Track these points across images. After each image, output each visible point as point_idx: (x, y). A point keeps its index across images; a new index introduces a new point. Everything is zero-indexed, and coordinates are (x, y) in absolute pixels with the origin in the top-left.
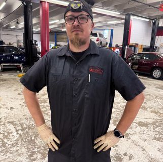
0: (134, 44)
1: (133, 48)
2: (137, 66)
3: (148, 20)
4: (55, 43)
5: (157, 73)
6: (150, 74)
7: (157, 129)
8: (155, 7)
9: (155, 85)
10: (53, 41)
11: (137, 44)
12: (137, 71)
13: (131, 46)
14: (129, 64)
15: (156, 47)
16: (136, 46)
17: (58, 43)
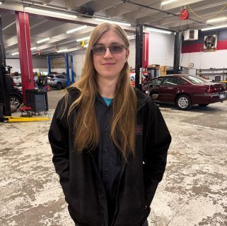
0: (154, 66)
1: (153, 71)
2: (157, 95)
3: (170, 33)
4: (48, 70)
5: (183, 102)
6: (174, 103)
7: (172, 176)
8: (175, 15)
9: (180, 117)
10: (46, 68)
11: (158, 66)
12: (158, 101)
13: (150, 69)
14: (147, 92)
15: (182, 68)
16: (156, 68)
17: (53, 70)
